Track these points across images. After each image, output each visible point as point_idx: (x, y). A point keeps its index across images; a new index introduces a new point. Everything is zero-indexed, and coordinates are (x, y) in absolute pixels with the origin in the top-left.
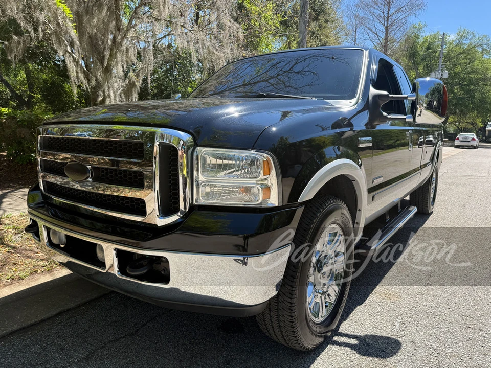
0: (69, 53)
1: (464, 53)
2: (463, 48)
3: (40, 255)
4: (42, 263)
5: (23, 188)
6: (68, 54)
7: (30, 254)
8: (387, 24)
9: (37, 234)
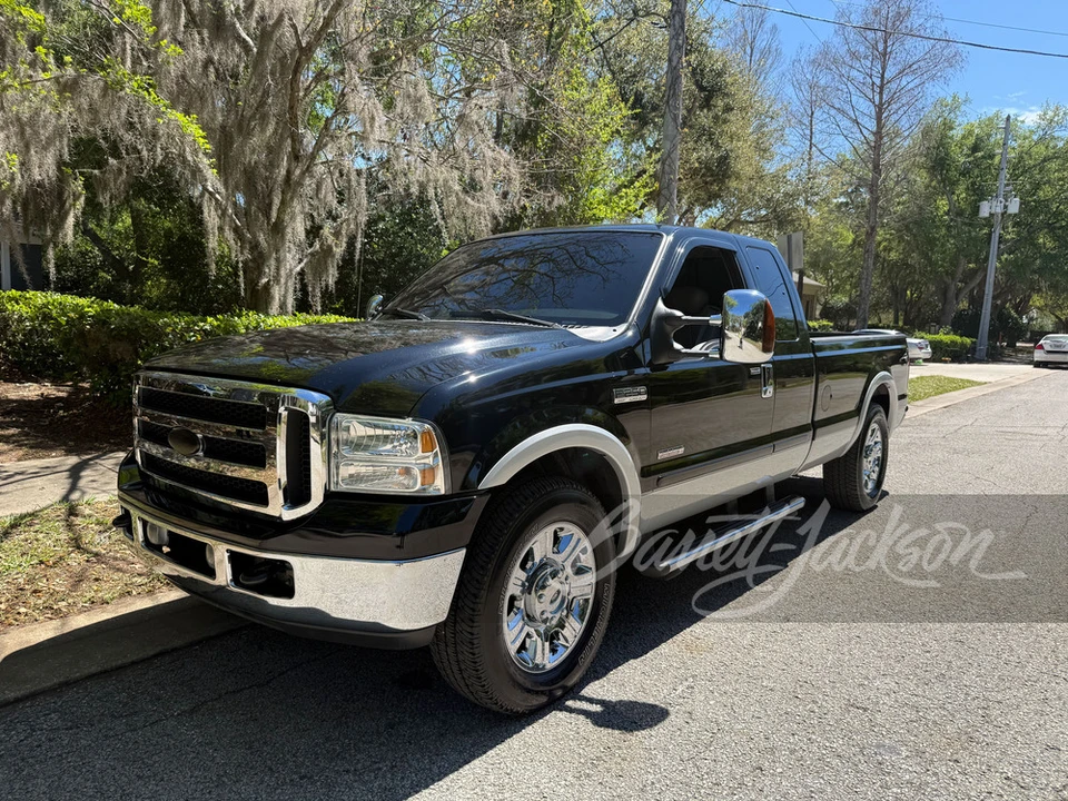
0: (210, 193)
1: (1057, 158)
2: (1054, 148)
3: (137, 567)
4: (139, 580)
5: (117, 451)
6: (207, 195)
7: (121, 565)
8: (881, 98)
9: (129, 530)
